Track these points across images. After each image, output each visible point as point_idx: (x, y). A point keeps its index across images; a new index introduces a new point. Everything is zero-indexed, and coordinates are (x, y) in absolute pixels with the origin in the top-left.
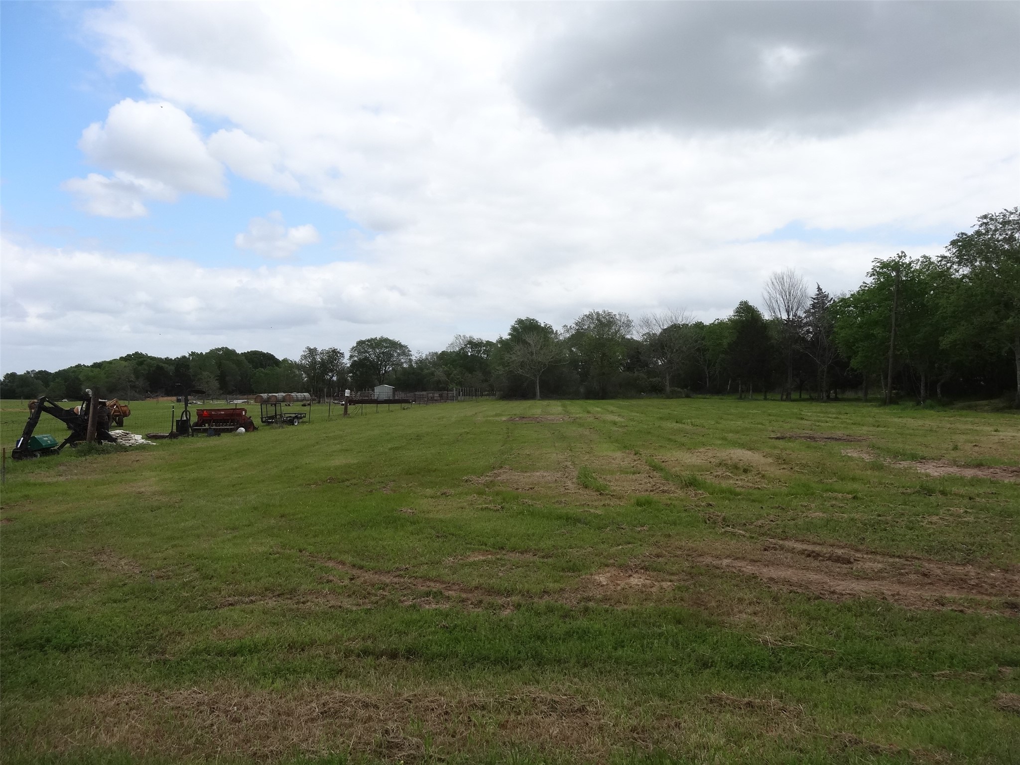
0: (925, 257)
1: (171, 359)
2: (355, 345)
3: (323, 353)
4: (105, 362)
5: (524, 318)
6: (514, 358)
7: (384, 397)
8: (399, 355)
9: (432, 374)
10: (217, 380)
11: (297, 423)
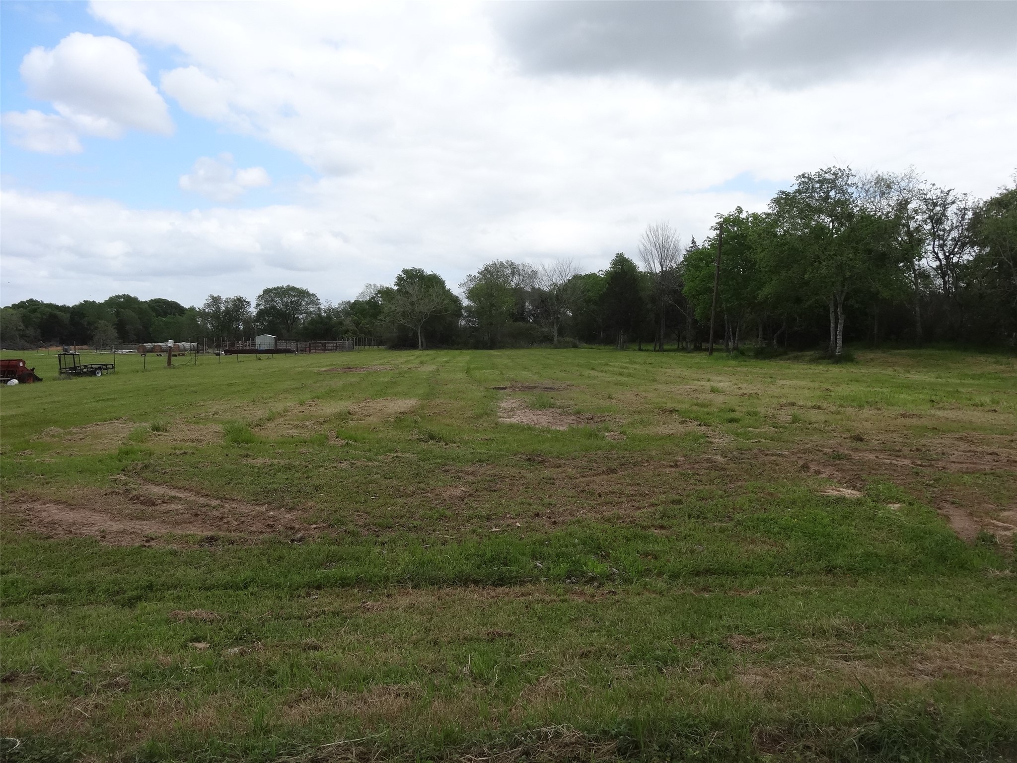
1: (69, 307)
2: (261, 293)
3: (228, 302)
5: (410, 268)
6: (395, 308)
7: (265, 347)
8: (308, 304)
9: (341, 323)
10: (115, 328)
11: (100, 375)
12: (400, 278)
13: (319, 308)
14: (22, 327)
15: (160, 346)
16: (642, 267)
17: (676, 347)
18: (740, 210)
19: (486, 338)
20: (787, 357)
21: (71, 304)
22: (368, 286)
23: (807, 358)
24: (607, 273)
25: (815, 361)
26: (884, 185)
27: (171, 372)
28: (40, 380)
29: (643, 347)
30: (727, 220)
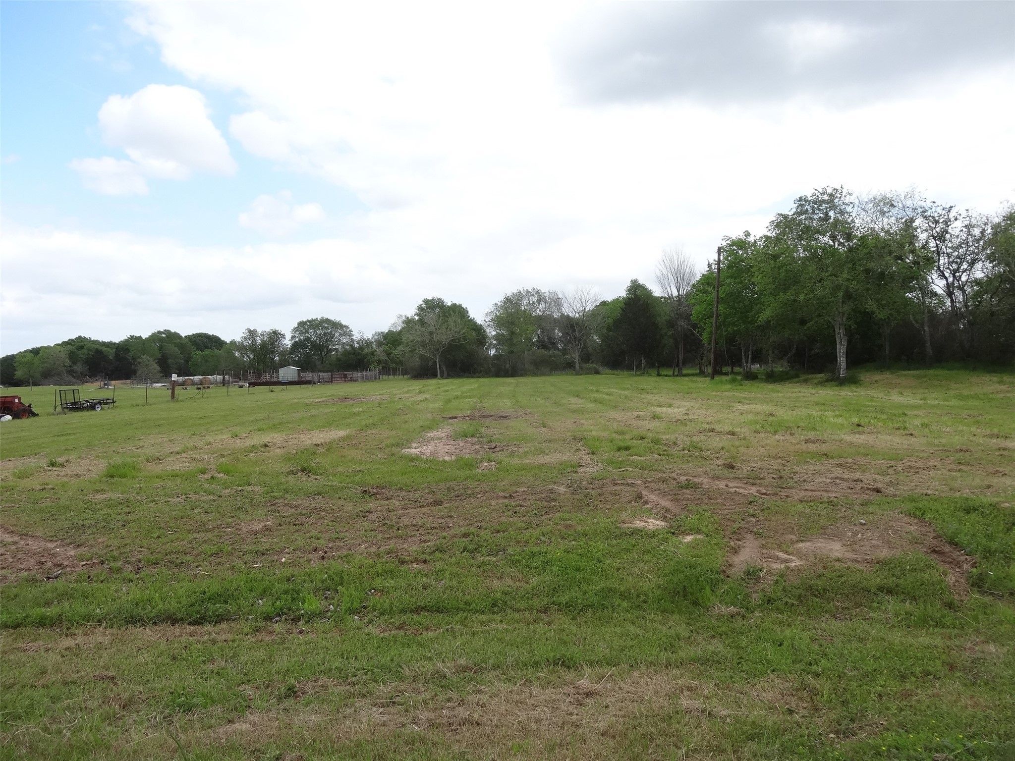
2: (296, 326)
3: (263, 335)
5: (430, 298)
7: (288, 378)
8: (341, 335)
9: (373, 353)
11: (99, 409)
12: (420, 308)
13: (352, 339)
14: (68, 362)
15: (191, 379)
16: (657, 291)
17: (698, 371)
18: (747, 234)
19: (508, 366)
20: (797, 380)
21: (117, 340)
22: (400, 315)
23: (816, 381)
24: (624, 298)
25: (822, 383)
26: (884, 204)
27: (172, 405)
28: (34, 415)
29: (664, 372)
30: (734, 243)
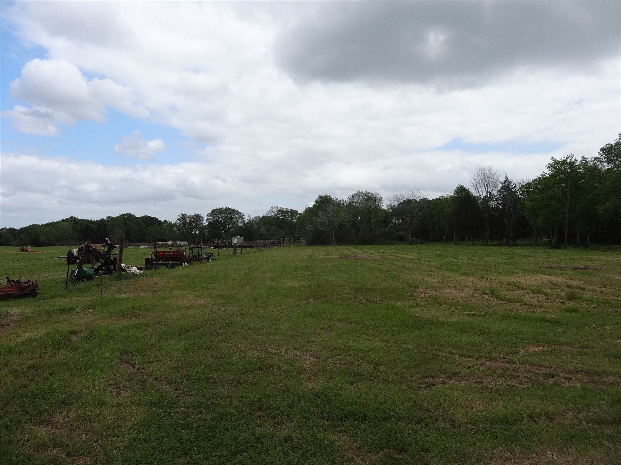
0: (583, 157)
2: (210, 212)
3: (190, 217)
4: (53, 222)
5: (323, 195)
6: (319, 219)
7: (238, 244)
9: (258, 230)
10: (124, 233)
12: (317, 202)
13: (244, 220)
14: (72, 233)
19: (368, 238)
22: (273, 207)
